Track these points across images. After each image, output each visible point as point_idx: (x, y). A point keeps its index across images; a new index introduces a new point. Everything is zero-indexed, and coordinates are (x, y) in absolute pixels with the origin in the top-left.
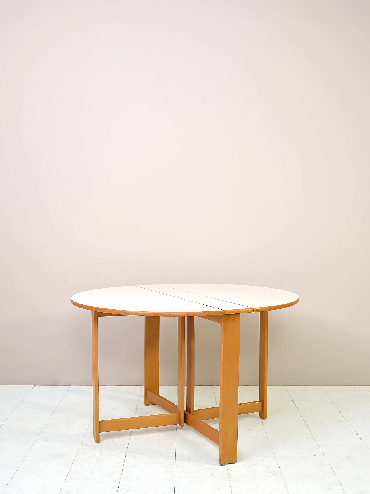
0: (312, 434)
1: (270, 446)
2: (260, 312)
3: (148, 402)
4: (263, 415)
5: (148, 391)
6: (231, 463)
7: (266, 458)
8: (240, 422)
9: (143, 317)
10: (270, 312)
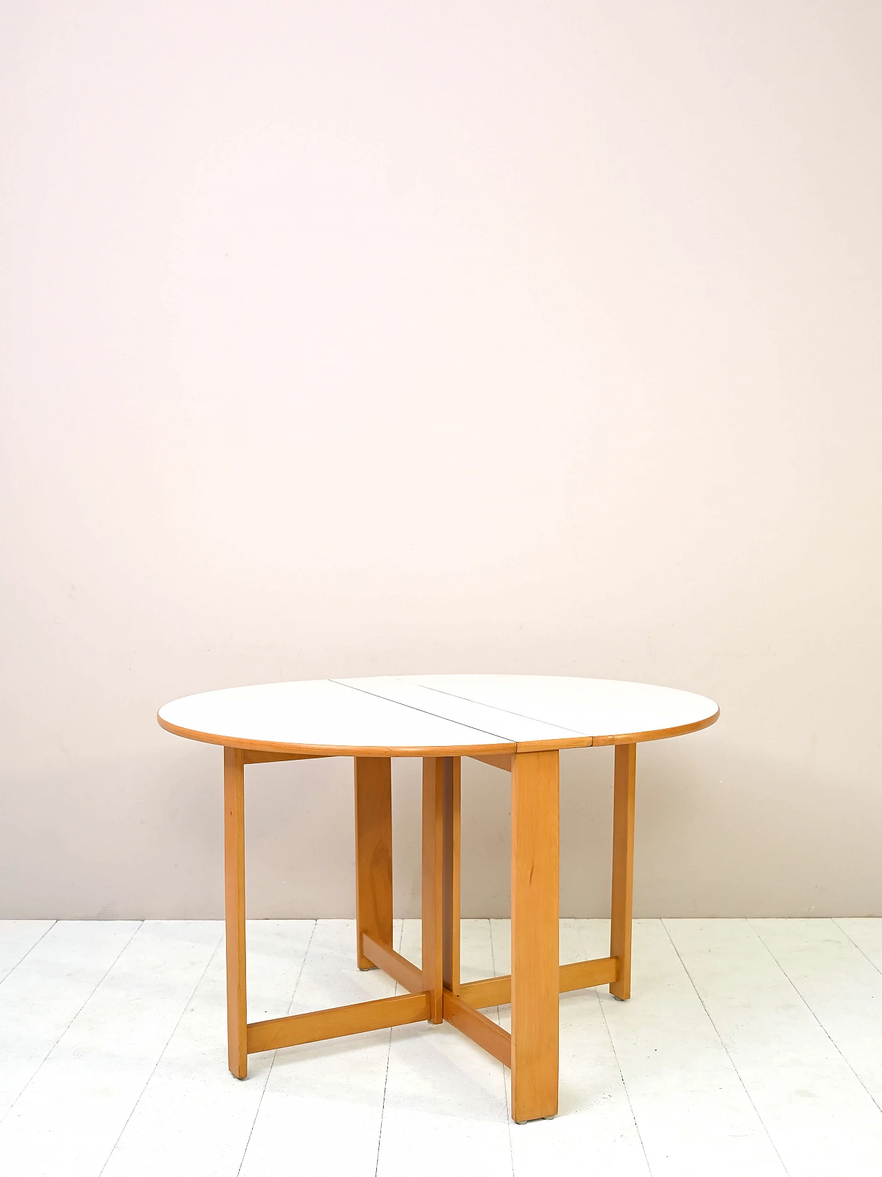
0: (719, 1036)
1: (615, 1066)
2: (616, 746)
3: (366, 964)
4: (620, 992)
5: (365, 936)
6: (543, 1119)
7: (604, 1096)
8: (563, 1010)
9: (352, 760)
10: (640, 746)
